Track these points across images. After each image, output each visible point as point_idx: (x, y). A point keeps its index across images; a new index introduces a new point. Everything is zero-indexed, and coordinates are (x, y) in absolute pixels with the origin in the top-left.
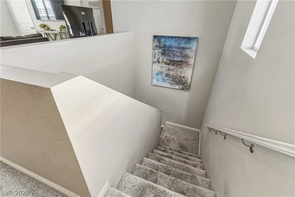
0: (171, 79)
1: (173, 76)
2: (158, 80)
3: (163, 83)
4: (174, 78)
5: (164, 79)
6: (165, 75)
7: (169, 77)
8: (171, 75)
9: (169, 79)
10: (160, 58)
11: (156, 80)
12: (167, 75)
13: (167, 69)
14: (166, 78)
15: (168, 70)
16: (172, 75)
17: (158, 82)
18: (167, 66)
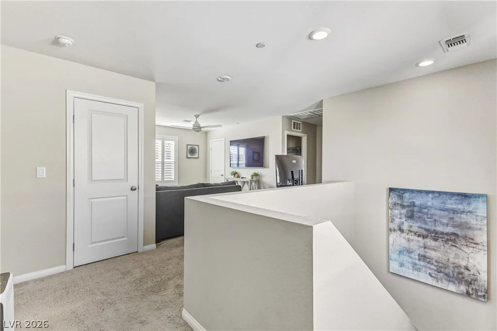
0: (432, 267)
1: (436, 261)
2: (402, 265)
3: (416, 272)
4: (441, 265)
5: (415, 264)
6: (417, 257)
7: (429, 263)
8: (432, 259)
9: (429, 265)
10: (403, 223)
11: (397, 263)
12: (423, 257)
13: (422, 245)
14: (422, 263)
15: (425, 248)
16: (435, 258)
17: (403, 268)
18: (420, 239)
